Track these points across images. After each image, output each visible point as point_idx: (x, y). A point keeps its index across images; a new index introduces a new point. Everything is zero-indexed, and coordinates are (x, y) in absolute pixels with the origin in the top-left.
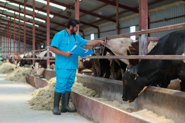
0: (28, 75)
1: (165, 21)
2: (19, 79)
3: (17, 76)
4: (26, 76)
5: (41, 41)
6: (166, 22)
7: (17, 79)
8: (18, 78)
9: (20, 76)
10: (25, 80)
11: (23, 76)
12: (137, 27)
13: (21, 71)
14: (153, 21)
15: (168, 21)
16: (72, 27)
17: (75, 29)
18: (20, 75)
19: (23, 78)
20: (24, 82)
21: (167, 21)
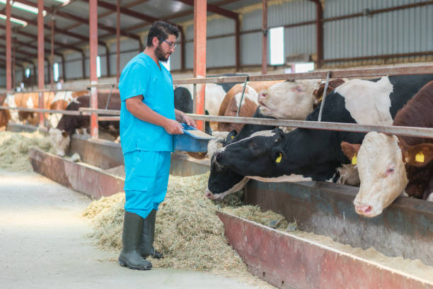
0: (36, 152)
1: (365, 18)
2: (11, 163)
3: (5, 156)
4: (30, 155)
5: (25, 60)
6: (370, 20)
7: (7, 163)
8: (9, 161)
9: (15, 156)
10: (30, 166)
11: (22, 154)
12: (288, 29)
13: (15, 142)
14: (334, 16)
15: (375, 16)
16: (158, 42)
17: (164, 45)
18: (13, 153)
19: (24, 160)
20: (29, 171)
21: (372, 17)
